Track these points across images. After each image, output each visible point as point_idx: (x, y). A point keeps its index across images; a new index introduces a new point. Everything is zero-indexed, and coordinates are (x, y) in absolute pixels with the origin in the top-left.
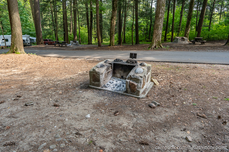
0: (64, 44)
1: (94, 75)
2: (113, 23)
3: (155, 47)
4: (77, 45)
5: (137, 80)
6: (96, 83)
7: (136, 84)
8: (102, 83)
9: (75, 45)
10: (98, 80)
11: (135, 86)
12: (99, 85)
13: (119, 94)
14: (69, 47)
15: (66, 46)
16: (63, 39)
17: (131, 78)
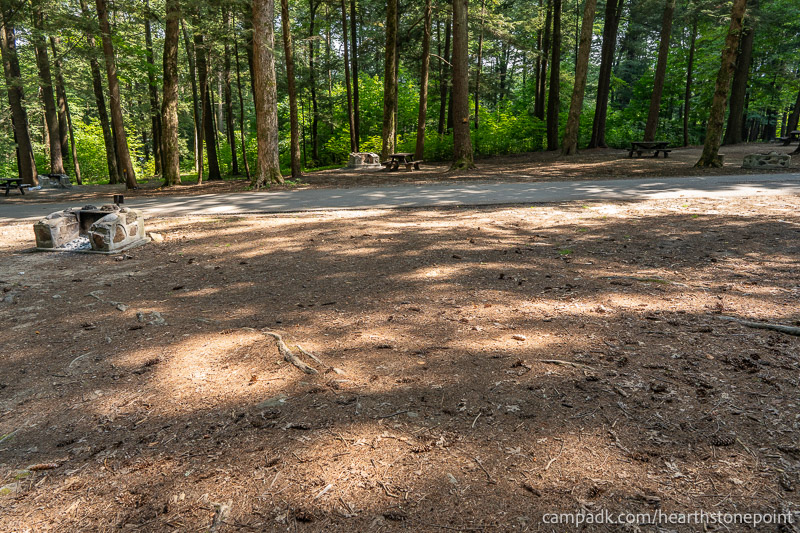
0: (16, 187)
1: (41, 230)
2: (171, 121)
3: (265, 183)
4: (63, 187)
5: (103, 230)
6: (47, 242)
7: (102, 235)
8: (56, 242)
9: (55, 187)
10: (50, 238)
11: (101, 239)
12: (51, 245)
13: (81, 253)
14: (33, 196)
15: (23, 193)
16: (14, 170)
17: (96, 229)
